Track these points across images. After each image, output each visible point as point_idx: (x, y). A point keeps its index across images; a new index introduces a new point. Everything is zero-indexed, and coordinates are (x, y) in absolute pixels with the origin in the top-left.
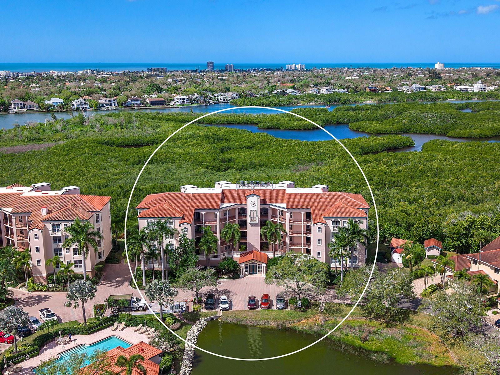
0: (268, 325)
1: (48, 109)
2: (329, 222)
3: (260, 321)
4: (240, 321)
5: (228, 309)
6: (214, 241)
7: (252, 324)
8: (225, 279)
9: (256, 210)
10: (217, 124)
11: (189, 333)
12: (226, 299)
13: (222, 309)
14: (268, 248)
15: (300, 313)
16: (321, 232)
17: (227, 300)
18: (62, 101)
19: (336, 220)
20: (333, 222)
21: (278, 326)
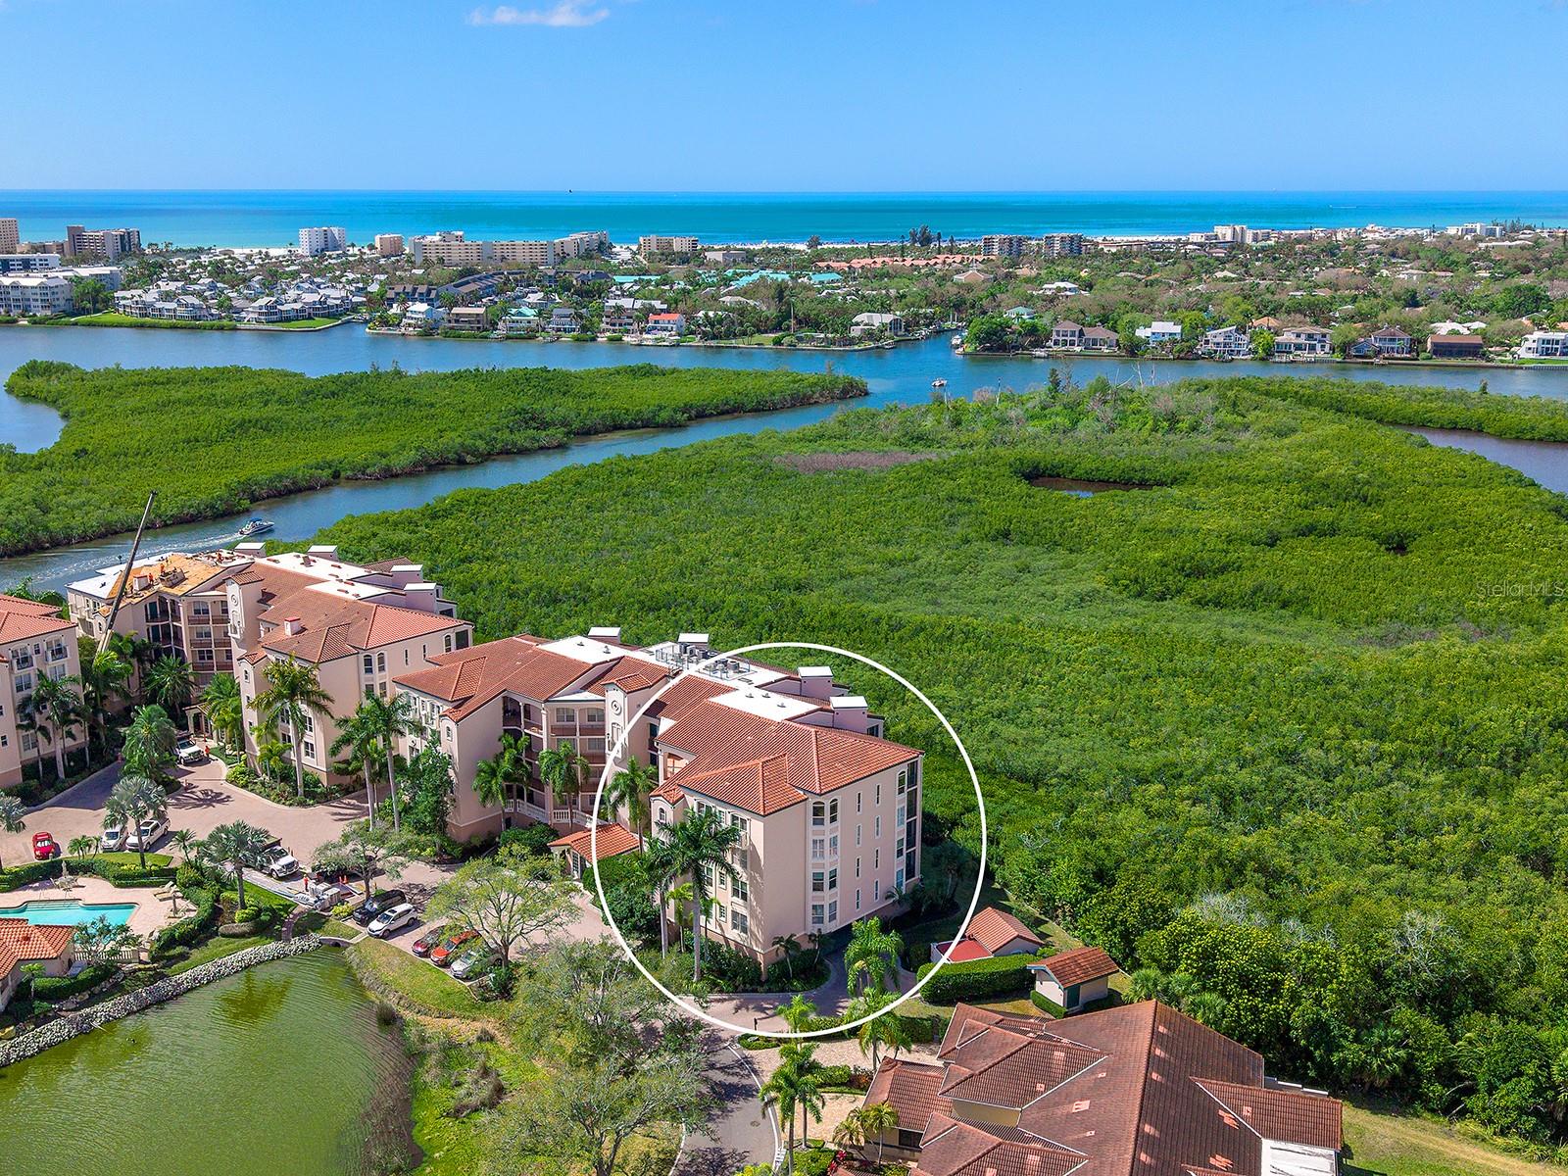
1: (1134, 350)
4: (359, 969)
9: (621, 725)
10: (1517, 438)
11: (245, 951)
18: (1178, 329)
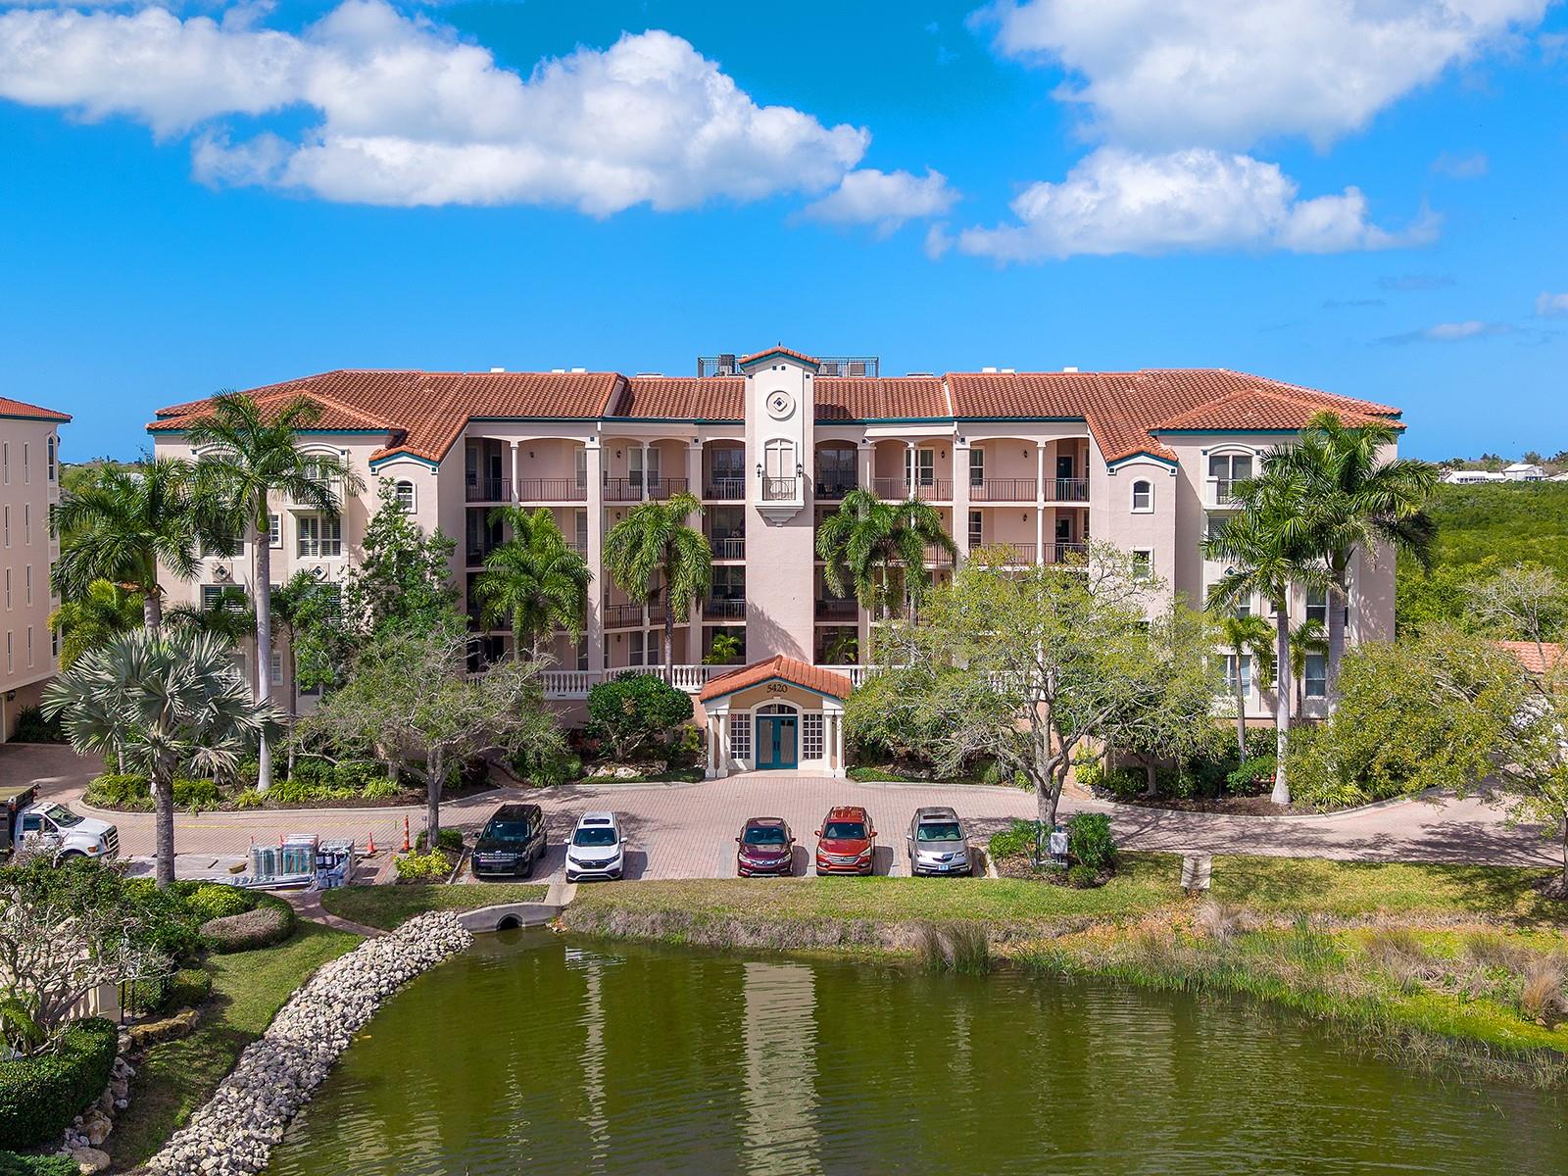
0: (864, 949)
2: (1195, 459)
3: (814, 923)
4: (684, 929)
5: (614, 872)
6: (564, 570)
7: (761, 942)
8: (622, 781)
9: (796, 438)
11: (329, 970)
12: (607, 822)
13: (577, 868)
14: (855, 648)
15: (1065, 893)
16: (1149, 509)
17: (611, 825)
19: (1232, 448)
20: (1217, 462)
21: (934, 946)
